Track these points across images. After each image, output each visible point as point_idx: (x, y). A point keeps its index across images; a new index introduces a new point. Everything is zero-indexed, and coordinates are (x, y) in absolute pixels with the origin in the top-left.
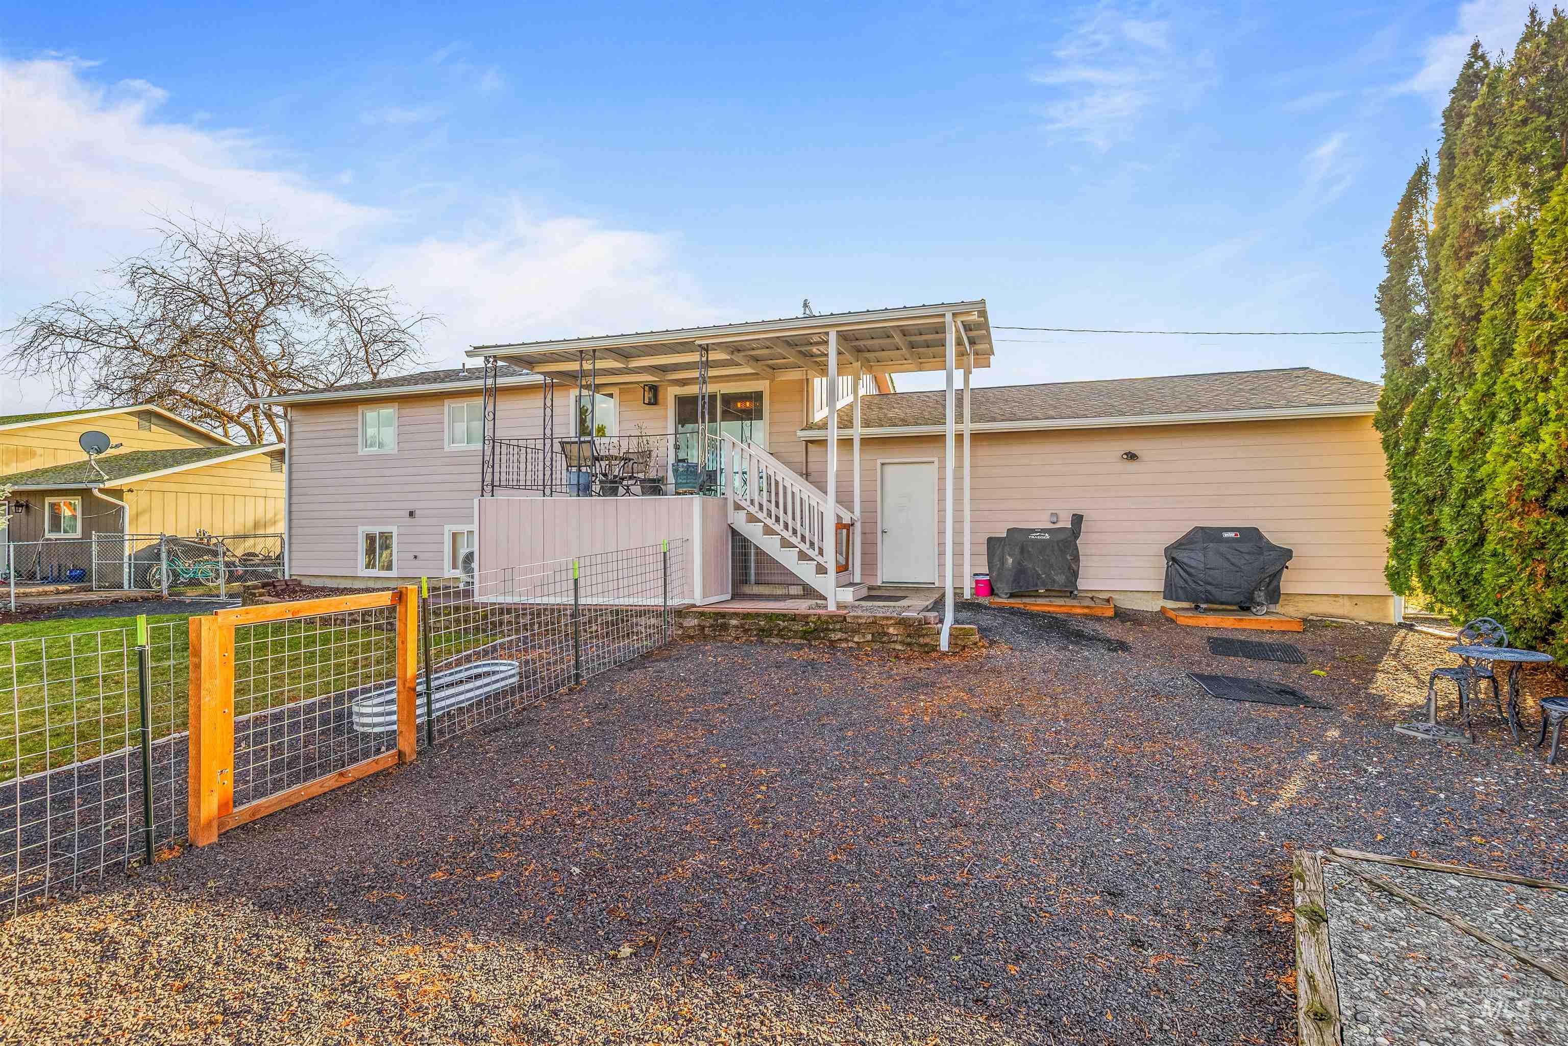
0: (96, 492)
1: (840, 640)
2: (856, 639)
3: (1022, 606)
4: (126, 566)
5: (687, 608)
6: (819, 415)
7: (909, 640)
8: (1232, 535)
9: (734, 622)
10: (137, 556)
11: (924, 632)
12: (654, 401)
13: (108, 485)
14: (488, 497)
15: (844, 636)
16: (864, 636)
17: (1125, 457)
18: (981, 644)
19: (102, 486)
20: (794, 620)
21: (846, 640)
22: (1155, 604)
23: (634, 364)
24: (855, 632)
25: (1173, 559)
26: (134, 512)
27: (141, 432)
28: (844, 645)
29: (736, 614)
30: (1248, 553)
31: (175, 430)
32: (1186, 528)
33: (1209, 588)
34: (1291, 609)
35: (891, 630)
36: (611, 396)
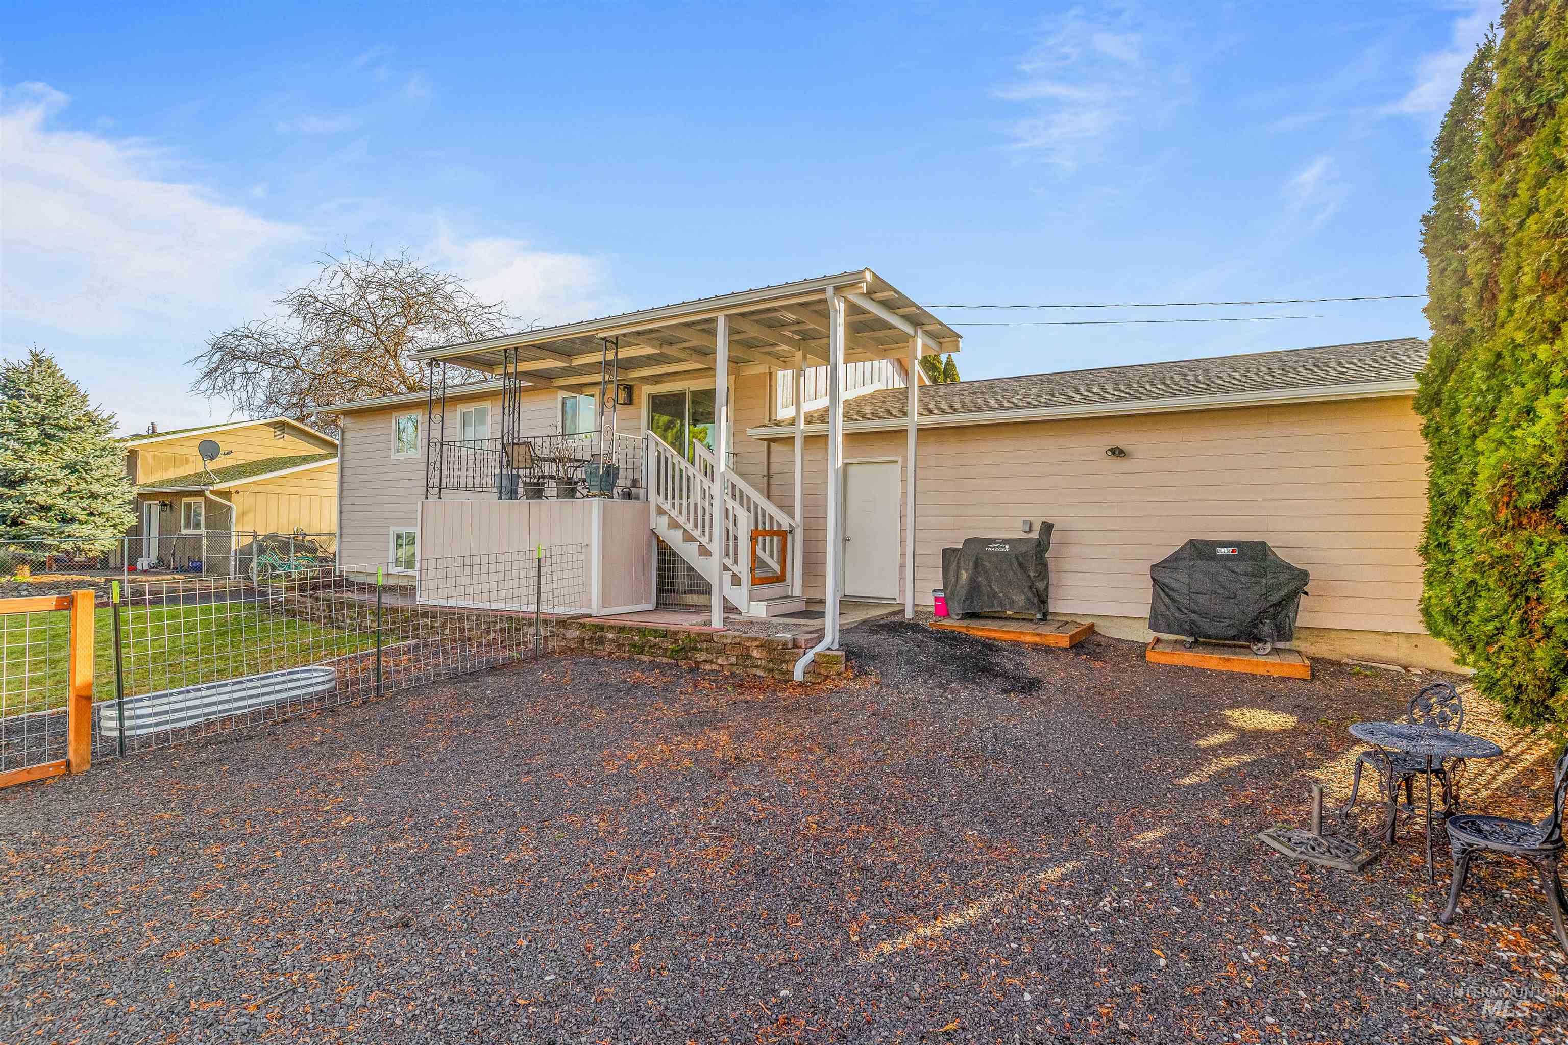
0: (208, 494)
1: (705, 661)
2: (720, 661)
3: (964, 631)
4: (232, 559)
5: (569, 619)
6: (784, 412)
7: (771, 665)
8: (1227, 551)
9: (610, 635)
10: (242, 551)
11: (787, 657)
12: (630, 401)
13: (217, 487)
14: (431, 499)
15: (710, 657)
16: (727, 658)
17: (1110, 453)
18: (845, 675)
19: (211, 488)
20: (665, 636)
21: (711, 662)
22: (1138, 634)
23: (578, 361)
24: (720, 652)
25: (1159, 581)
26: (241, 511)
27: (275, 440)
28: (708, 667)
30: (1246, 574)
31: (306, 439)
32: (1180, 541)
33: (1194, 617)
34: (1324, 648)
35: (755, 653)
36: (592, 396)
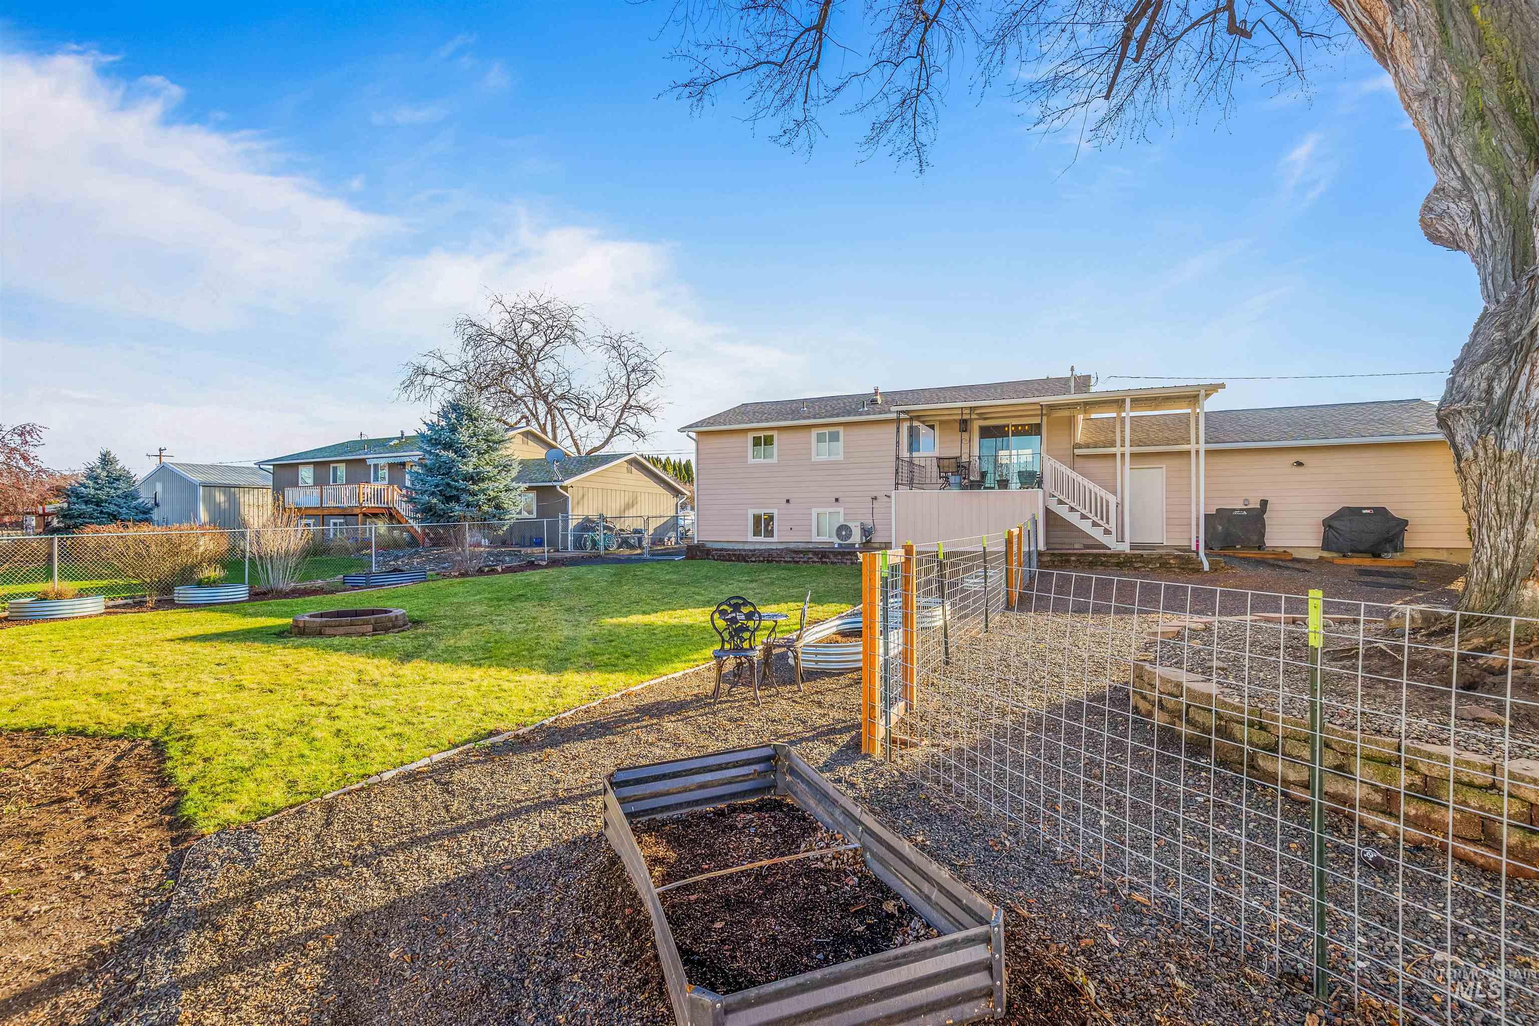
0: (558, 488)
1: (1140, 567)
2: (1150, 566)
3: (1232, 554)
4: (569, 535)
7: (1182, 566)
8: (1368, 511)
10: (575, 529)
12: (964, 430)
13: (565, 483)
16: (1155, 565)
17: (1295, 464)
18: (1226, 568)
19: (560, 484)
20: (1110, 556)
21: (1144, 567)
22: (1315, 555)
24: (1149, 562)
25: (1330, 526)
27: (524, 445)
29: (1075, 554)
30: (1380, 522)
31: (540, 444)
32: (1337, 507)
33: (1354, 543)
35: (1172, 561)
36: (932, 426)
